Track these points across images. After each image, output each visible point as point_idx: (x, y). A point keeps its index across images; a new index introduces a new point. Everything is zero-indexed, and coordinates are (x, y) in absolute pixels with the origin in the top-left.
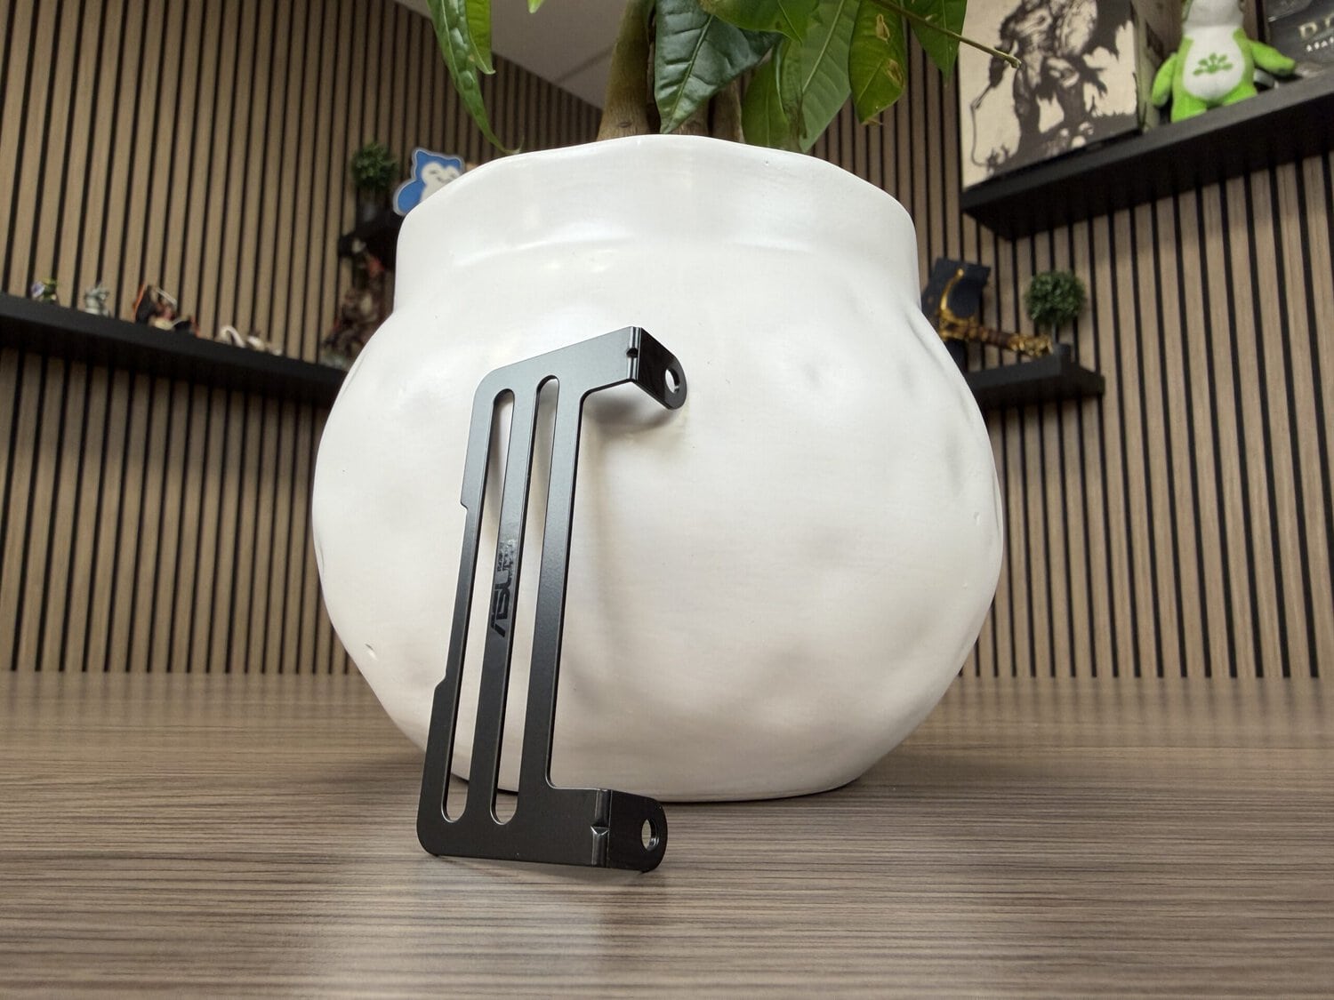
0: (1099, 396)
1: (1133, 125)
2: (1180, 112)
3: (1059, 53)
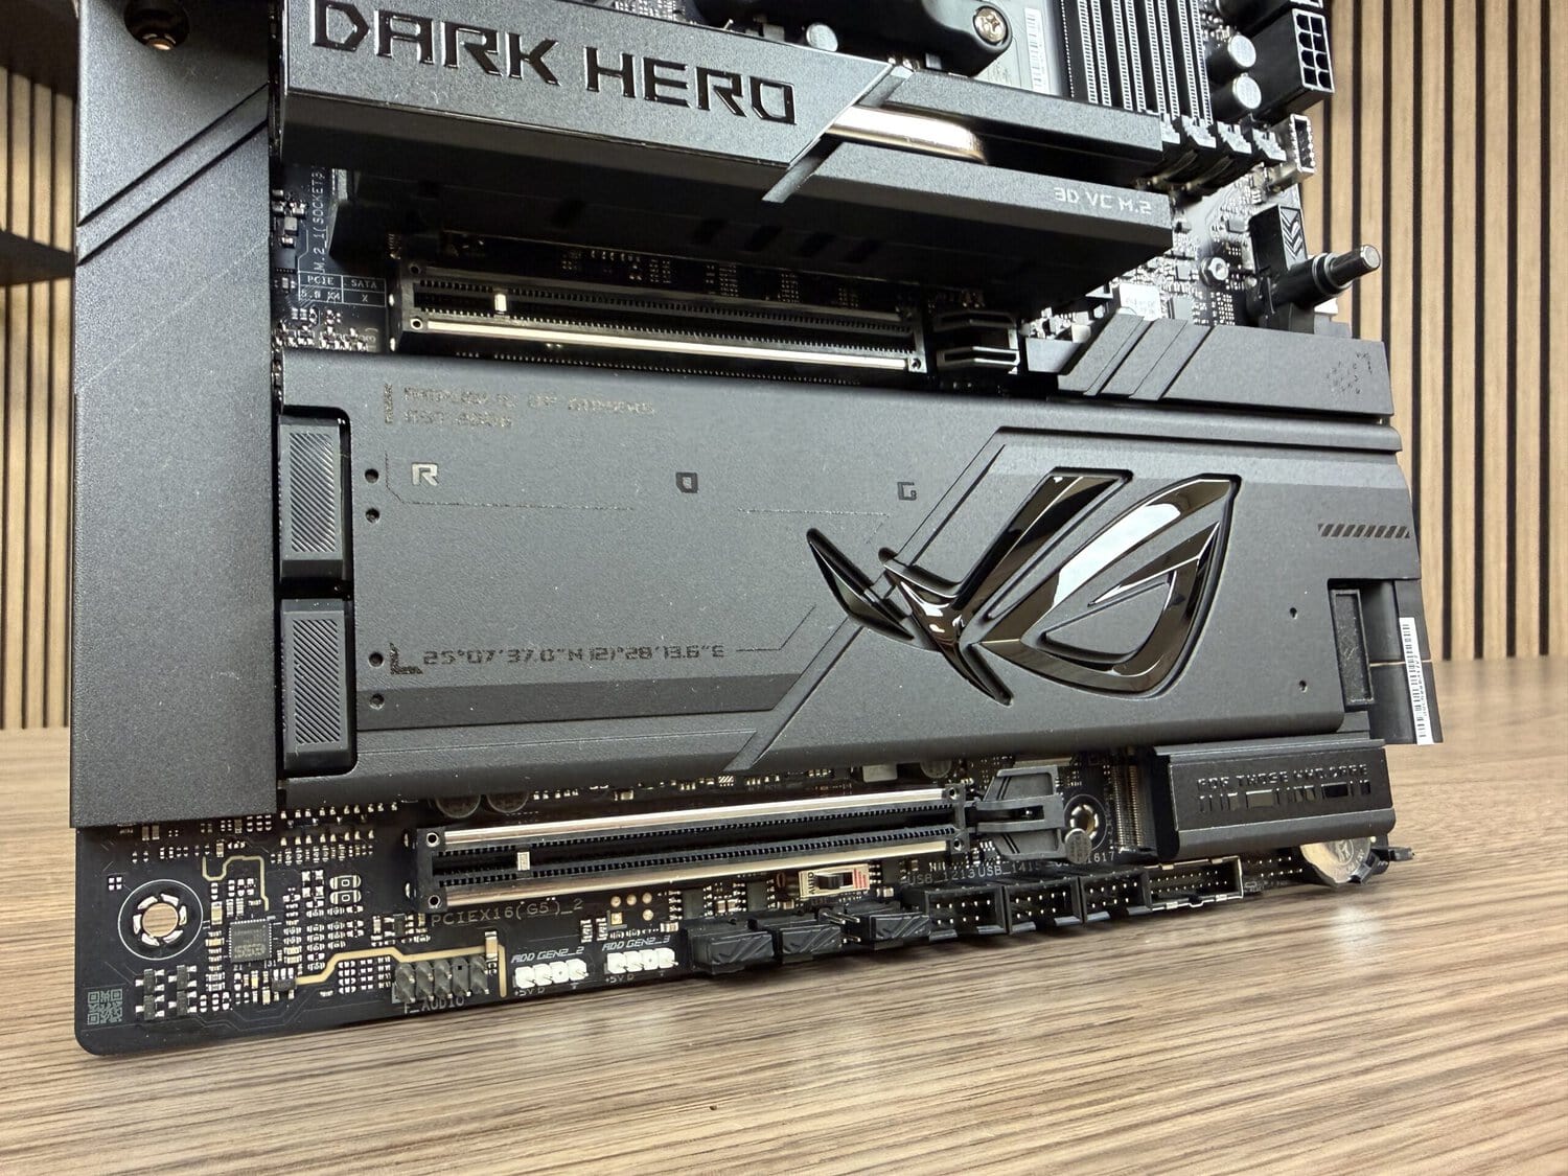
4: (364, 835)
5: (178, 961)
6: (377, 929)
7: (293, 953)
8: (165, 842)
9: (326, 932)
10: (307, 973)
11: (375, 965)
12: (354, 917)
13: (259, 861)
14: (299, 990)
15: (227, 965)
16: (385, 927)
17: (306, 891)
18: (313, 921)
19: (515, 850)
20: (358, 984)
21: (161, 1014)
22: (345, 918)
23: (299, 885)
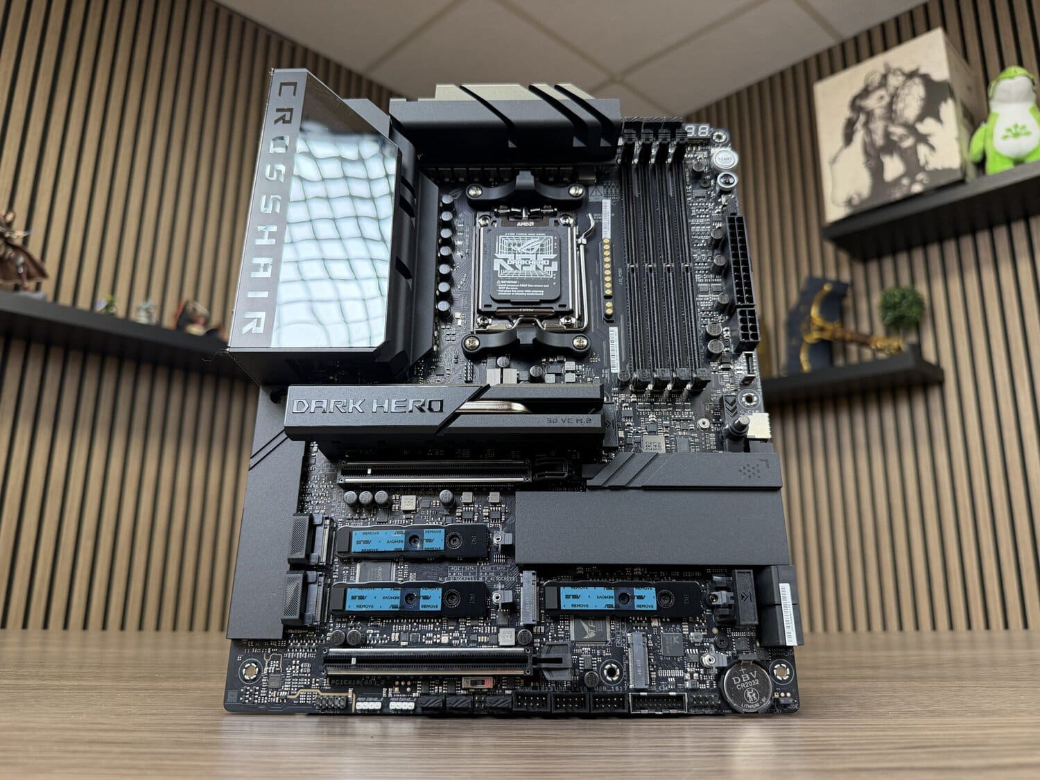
0: (941, 383)
1: (958, 176)
2: (993, 167)
3: (896, 122)
5: (254, 685)
6: (313, 682)
7: (287, 687)
8: (254, 646)
9: (298, 681)
10: (290, 694)
11: (312, 695)
12: (307, 677)
13: (279, 656)
14: (287, 699)
15: (267, 689)
16: (316, 682)
17: (293, 667)
18: (295, 677)
19: (351, 657)
20: (306, 700)
21: (247, 701)
22: (305, 677)
23: (291, 665)
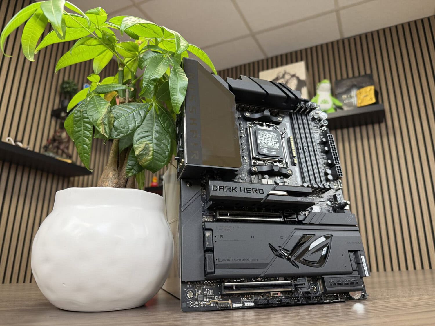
4: (213, 285)
5: (192, 300)
7: (205, 300)
8: (191, 284)
9: (209, 298)
10: (207, 303)
11: (215, 303)
13: (201, 288)
14: (207, 305)
15: (198, 301)
16: (216, 297)
17: (207, 292)
18: (208, 296)
19: (233, 286)
20: (213, 305)
21: (191, 307)
22: (212, 296)
